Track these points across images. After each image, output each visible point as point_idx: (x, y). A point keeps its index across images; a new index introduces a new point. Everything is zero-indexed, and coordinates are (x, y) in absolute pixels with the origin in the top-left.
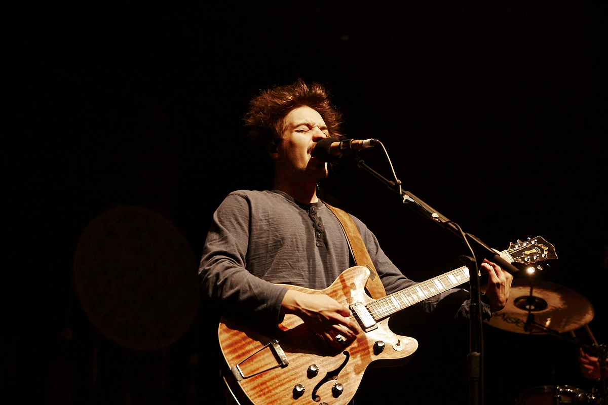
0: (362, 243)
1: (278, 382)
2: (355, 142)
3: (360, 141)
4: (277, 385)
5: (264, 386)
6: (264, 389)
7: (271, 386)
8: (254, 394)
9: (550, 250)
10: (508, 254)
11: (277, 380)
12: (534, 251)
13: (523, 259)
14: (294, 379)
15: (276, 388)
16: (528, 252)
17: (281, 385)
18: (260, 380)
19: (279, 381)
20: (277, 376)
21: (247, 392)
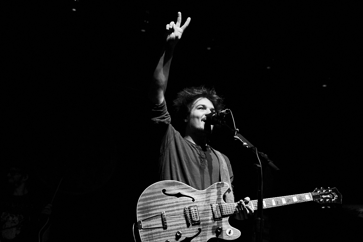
0: (228, 174)
1: (158, 236)
4: (158, 237)
5: (151, 236)
6: (151, 237)
7: (155, 237)
8: (145, 239)
9: (339, 198)
10: (311, 195)
11: (158, 234)
12: (329, 196)
13: (319, 200)
14: (167, 236)
15: (157, 239)
16: (324, 196)
17: (159, 238)
18: (150, 232)
20: (160, 232)
21: (141, 236)
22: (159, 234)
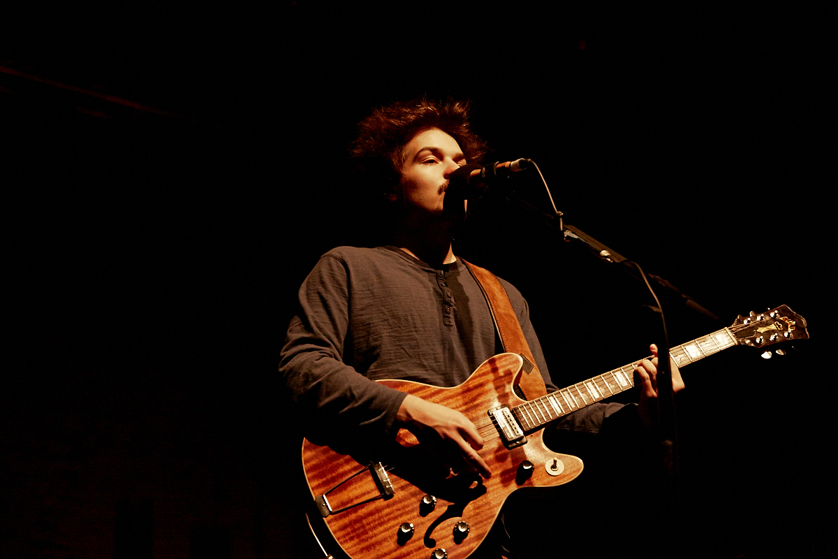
1: (378, 519)
2: (499, 165)
3: (508, 163)
4: (377, 523)
5: (358, 525)
6: (359, 529)
7: (368, 524)
8: (344, 536)
9: (798, 327)
10: (729, 333)
11: (377, 516)
12: (773, 327)
13: (753, 340)
14: (401, 515)
15: (375, 528)
16: (762, 330)
17: (381, 524)
18: (353, 516)
19: (380, 518)
20: (378, 510)
21: (335, 532)
22: (377, 514)
